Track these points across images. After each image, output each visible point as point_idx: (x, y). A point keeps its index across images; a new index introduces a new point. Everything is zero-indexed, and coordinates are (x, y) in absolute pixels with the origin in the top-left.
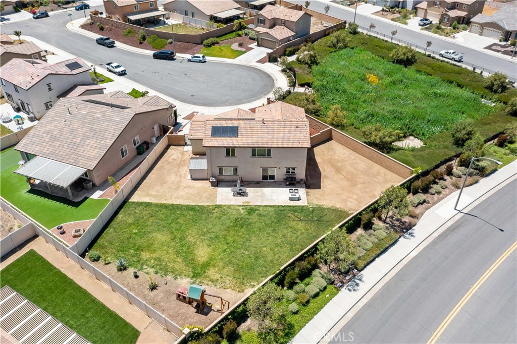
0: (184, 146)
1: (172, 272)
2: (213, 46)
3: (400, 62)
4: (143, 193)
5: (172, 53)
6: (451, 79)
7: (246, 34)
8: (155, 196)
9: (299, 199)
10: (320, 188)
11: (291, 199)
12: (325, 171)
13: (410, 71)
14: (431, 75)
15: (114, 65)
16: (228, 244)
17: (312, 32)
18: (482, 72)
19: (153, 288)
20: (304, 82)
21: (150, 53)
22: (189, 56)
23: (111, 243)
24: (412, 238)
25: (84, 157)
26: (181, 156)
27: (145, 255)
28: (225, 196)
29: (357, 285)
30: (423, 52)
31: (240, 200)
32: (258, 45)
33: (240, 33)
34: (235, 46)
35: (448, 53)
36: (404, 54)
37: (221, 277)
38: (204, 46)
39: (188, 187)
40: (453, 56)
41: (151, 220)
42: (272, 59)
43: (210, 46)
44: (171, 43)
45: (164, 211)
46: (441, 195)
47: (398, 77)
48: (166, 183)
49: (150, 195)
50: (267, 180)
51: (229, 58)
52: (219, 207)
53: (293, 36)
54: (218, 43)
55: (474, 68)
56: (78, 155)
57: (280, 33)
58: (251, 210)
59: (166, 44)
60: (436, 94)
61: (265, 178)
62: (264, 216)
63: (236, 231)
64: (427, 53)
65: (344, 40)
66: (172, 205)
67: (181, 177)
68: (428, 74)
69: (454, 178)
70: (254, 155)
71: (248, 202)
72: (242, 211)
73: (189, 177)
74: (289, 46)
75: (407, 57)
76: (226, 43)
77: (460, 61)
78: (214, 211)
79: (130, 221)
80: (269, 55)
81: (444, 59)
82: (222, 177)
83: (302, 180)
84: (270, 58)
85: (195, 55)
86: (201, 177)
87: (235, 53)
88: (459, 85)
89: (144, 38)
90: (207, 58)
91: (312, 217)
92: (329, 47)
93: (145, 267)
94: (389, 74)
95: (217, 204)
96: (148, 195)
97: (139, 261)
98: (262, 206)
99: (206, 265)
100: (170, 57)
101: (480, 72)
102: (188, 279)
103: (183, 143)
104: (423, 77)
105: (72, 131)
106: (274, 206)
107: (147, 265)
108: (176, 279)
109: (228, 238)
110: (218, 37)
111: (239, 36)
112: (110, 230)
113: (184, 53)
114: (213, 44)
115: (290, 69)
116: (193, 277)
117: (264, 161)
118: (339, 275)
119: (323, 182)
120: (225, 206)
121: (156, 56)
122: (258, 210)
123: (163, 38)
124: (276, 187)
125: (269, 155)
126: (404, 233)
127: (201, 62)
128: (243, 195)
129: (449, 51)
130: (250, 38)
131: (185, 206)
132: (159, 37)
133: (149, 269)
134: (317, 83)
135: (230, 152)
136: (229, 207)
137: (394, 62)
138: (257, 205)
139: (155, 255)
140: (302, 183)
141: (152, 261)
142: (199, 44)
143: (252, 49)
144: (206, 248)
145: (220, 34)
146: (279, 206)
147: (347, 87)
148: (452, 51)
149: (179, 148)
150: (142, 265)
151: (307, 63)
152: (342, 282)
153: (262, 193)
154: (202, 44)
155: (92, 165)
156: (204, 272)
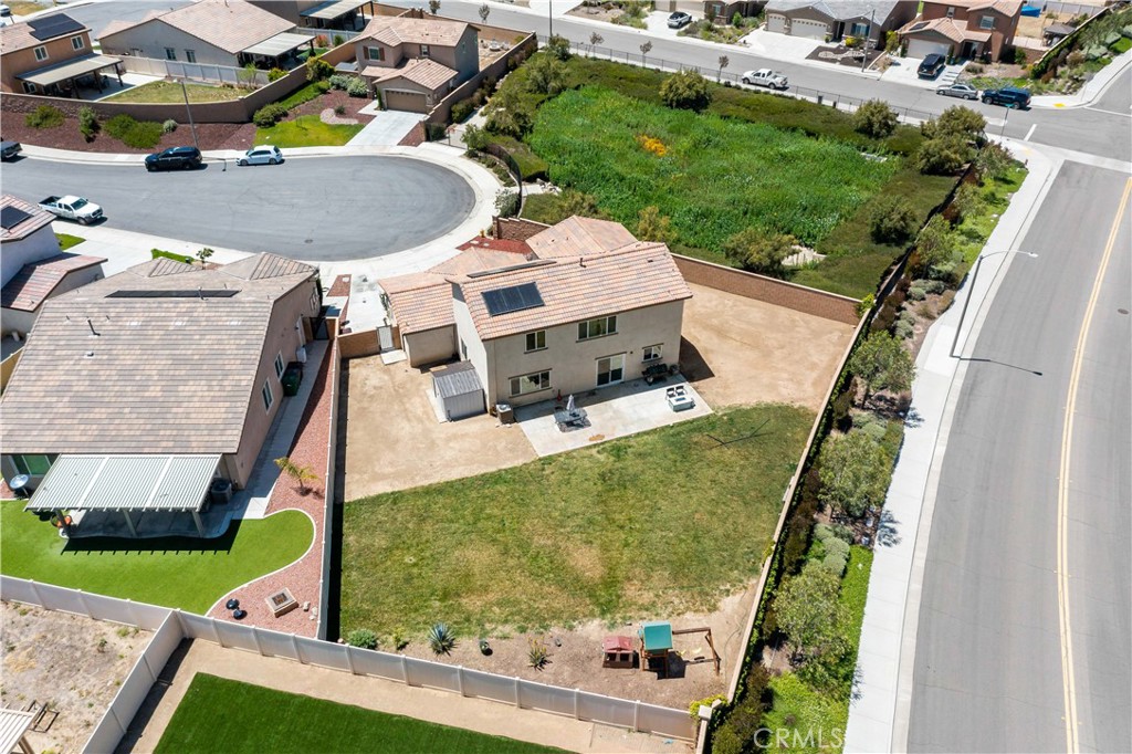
0: (378, 353)
1: (553, 618)
2: (278, 124)
3: (683, 104)
4: (366, 477)
5: (196, 153)
6: (791, 122)
7: (338, 87)
8: (396, 476)
9: (691, 406)
10: (713, 375)
11: (678, 409)
12: (698, 341)
13: (709, 120)
14: (753, 122)
15: (69, 200)
16: (622, 527)
17: (483, 67)
18: (835, 105)
19: (539, 661)
20: (533, 172)
21: (142, 158)
22: (242, 155)
24: (921, 423)
25: (197, 427)
26: (386, 378)
28: (543, 435)
29: (893, 530)
30: (712, 79)
31: (577, 440)
32: (382, 107)
33: (322, 84)
34: (328, 116)
35: (759, 75)
36: (690, 87)
38: (259, 124)
39: (455, 437)
42: (434, 133)
43: (271, 124)
44: (174, 129)
45: (441, 499)
46: (915, 337)
47: (697, 133)
48: (397, 441)
49: (383, 477)
50: (606, 384)
51: (332, 144)
52: (548, 460)
53: (455, 77)
54: (285, 115)
55: (818, 99)
56: (179, 427)
57: (429, 75)
58: (618, 449)
59: (161, 134)
61: (602, 379)
62: (650, 454)
63: (620, 498)
64: (721, 81)
66: (450, 484)
67: (420, 420)
68: (748, 121)
69: (914, 302)
71: (599, 436)
72: (602, 457)
73: (442, 416)
74: (455, 101)
76: (306, 112)
77: (784, 89)
78: (547, 472)
80: (426, 126)
81: (755, 88)
83: (673, 367)
84: (427, 131)
85: (257, 149)
86: (468, 410)
87: (340, 131)
88: (810, 134)
89: (95, 127)
90: (284, 152)
93: (488, 626)
94: (677, 131)
95: (541, 456)
96: (377, 477)
98: (630, 436)
99: (611, 582)
101: (831, 104)
102: (597, 622)
103: (373, 347)
104: (742, 127)
106: (654, 431)
107: (491, 621)
108: (571, 628)
109: (617, 516)
110: (280, 100)
111: (324, 92)
113: (216, 148)
114: (277, 118)
115: (485, 150)
116: (603, 613)
117: (603, 345)
118: (853, 523)
119: (711, 363)
120: (559, 455)
121: (153, 166)
122: (630, 447)
123: (147, 121)
124: (632, 394)
126: (903, 418)
127: (272, 162)
128: (579, 426)
129: (761, 72)
130: (353, 95)
131: (476, 478)
132: (135, 119)
133: (500, 628)
134: (555, 170)
135: (535, 339)
136: (568, 454)
137: (671, 105)
138: (621, 438)
140: (676, 372)
142: (243, 123)
143: (371, 118)
144: (584, 549)
145: (284, 93)
146: (663, 429)
147: (619, 168)
148: (766, 71)
149: (371, 360)
151: (513, 134)
153: (614, 412)
154: (250, 120)
155: (230, 440)
156: (619, 597)
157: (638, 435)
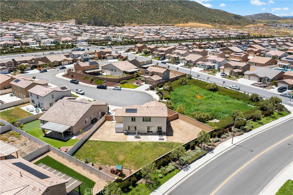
0: (112, 121)
1: (108, 164)
2: (124, 84)
3: (211, 90)
4: (95, 137)
5: (106, 86)
6: (234, 97)
7: (140, 79)
8: (100, 138)
9: (163, 139)
10: (173, 136)
11: (160, 139)
12: (175, 130)
13: (216, 94)
14: (225, 95)
15: (79, 90)
17: (170, 78)
18: (248, 94)
19: (100, 169)
20: (166, 97)
21: (96, 86)
22: (114, 88)
23: (81, 154)
24: (213, 153)
25: (70, 122)
26: (111, 124)
27: (96, 158)
28: (131, 138)
29: (188, 169)
30: (222, 86)
31: (137, 140)
32: (146, 83)
33: (137, 78)
34: (135, 84)
35: (233, 86)
36: (213, 86)
37: (129, 166)
38: (121, 83)
39: (115, 135)
40: (236, 88)
41: (99, 146)
42: (152, 89)
43: (123, 84)
44: (105, 82)
45: (104, 143)
46: (226, 139)
47: (210, 96)
48: (104, 134)
49: (98, 138)
50: (149, 133)
51: (132, 88)
53: (162, 79)
54: (127, 82)
55: (245, 92)
56: (67, 121)
57: (156, 78)
58: (142, 143)
59: (103, 83)
60: (227, 103)
61: (148, 132)
62: (148, 145)
63: (136, 150)
64: (224, 87)
65: (185, 81)
66: (108, 142)
67: (111, 132)
68: (224, 95)
69: (232, 132)
70: (143, 120)
71: (141, 141)
72: (138, 144)
73: (115, 132)
74: (160, 83)
75: (214, 88)
76: (131, 82)
77: (239, 90)
78: (126, 144)
79: (89, 147)
80: (151, 87)
81: (231, 89)
82: (129, 131)
83: (165, 132)
84: (151, 88)
85: (117, 87)
86: (120, 132)
87: (135, 86)
88: (238, 99)
89: (92, 80)
90: (122, 88)
91: (169, 146)
92: (179, 84)
94: (206, 95)
95: (127, 141)
96: (96, 138)
97: (94, 160)
99: (123, 161)
100: (104, 88)
101: (247, 94)
103: (111, 119)
104: (221, 96)
105: (64, 112)
106: (152, 142)
109: (132, 153)
110: (127, 80)
111: (137, 80)
112: (81, 150)
113: (111, 86)
114: (125, 83)
115: (160, 93)
117: (148, 124)
118: (180, 166)
119: (174, 134)
120: (131, 142)
121: (98, 88)
122: (145, 143)
123: (101, 80)
124: (153, 135)
125: (150, 120)
126: (209, 152)
127: (119, 90)
128: (139, 138)
129: (234, 86)
130: (142, 81)
131: (113, 142)
132: (99, 80)
133: (98, 163)
134: (172, 98)
135: (133, 119)
136: (133, 142)
137: (208, 90)
139: (100, 158)
140: (165, 134)
141: (100, 160)
142: (118, 83)
143: (143, 85)
144: (123, 156)
145: (128, 79)
146: (154, 142)
147: (186, 100)
148: (235, 86)
149: (110, 121)
150: (95, 161)
151: (168, 90)
152: (181, 168)
154: (119, 82)
155: (73, 125)
156: (122, 164)
157: (149, 142)
